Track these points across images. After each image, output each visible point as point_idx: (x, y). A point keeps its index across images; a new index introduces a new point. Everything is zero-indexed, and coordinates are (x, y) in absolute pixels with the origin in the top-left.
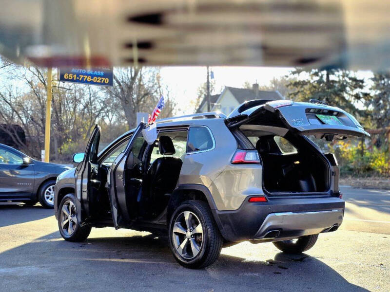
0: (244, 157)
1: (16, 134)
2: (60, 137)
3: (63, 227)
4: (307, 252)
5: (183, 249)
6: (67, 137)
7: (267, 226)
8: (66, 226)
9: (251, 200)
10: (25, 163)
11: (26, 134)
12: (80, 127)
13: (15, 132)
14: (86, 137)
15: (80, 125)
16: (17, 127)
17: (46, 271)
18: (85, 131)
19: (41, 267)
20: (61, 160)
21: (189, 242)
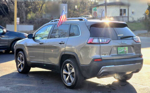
0: (92, 41)
1: (3, 9)
2: (27, 10)
3: (18, 67)
4: (128, 81)
5: (68, 80)
6: (30, 11)
7: (102, 72)
8: (20, 67)
9: (95, 60)
10: (4, 32)
11: (9, 9)
12: (37, 5)
13: (3, 8)
14: (40, 10)
15: (37, 3)
16: (4, 5)
17: (8, 89)
18: (39, 7)
19: (7, 87)
20: (27, 23)
21: (70, 77)
